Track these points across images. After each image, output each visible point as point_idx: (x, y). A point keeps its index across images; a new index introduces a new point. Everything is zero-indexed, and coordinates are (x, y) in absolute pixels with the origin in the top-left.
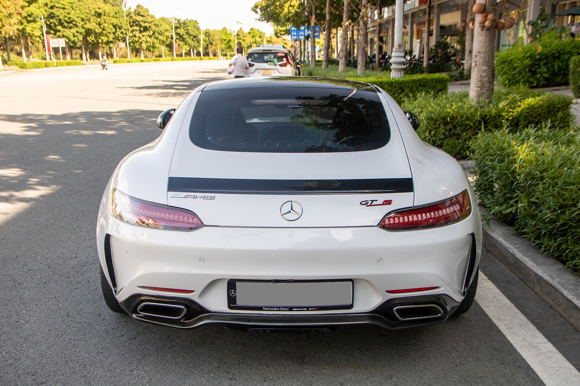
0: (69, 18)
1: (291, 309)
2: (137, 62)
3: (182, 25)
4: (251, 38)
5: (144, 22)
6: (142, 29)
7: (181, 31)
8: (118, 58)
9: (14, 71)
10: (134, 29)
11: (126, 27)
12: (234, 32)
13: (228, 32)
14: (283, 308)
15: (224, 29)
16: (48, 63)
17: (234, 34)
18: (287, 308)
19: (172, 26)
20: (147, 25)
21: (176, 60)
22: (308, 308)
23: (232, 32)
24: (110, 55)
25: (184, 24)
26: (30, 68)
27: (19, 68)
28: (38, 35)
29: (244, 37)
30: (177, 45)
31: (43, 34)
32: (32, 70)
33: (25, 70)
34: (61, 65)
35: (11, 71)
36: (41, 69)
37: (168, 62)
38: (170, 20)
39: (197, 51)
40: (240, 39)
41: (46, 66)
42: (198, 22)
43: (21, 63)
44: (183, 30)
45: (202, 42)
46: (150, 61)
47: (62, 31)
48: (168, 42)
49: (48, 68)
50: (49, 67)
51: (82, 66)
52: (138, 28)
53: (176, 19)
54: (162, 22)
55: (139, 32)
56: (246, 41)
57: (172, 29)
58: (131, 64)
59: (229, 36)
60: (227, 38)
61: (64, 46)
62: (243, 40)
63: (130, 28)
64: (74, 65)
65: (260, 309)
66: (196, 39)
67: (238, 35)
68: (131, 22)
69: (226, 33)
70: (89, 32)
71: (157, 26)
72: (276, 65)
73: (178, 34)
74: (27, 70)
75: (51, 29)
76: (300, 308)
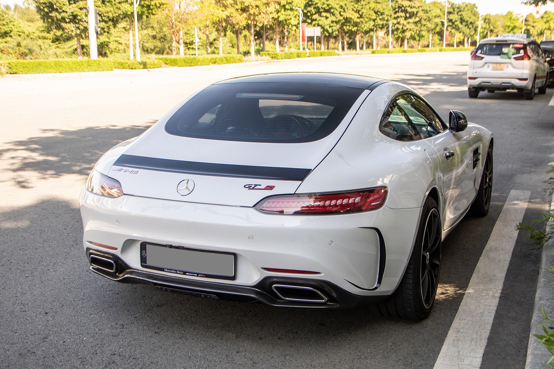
0: (328, 5)
1: (185, 273)
2: (398, 53)
3: (456, 9)
4: (544, 24)
5: (411, 8)
6: (408, 15)
7: (454, 17)
8: (379, 48)
9: (265, 61)
10: (399, 15)
11: (388, 13)
12: (522, 16)
13: (514, 17)
14: (179, 271)
15: (510, 13)
16: (300, 53)
17: (521, 20)
18: (182, 272)
19: (444, 11)
20: (415, 10)
21: (445, 50)
22: (198, 275)
23: (519, 16)
24: (369, 45)
25: (458, 8)
26: (282, 59)
27: (270, 59)
28: (294, 24)
29: (534, 22)
30: (448, 33)
31: (299, 23)
32: (283, 60)
33: (276, 60)
34: (314, 55)
35: (262, 62)
36: (292, 60)
37: (435, 53)
38: (443, 4)
39: (473, 40)
40: (529, 25)
41: (298, 57)
42: (476, 6)
43: (273, 53)
44: (457, 16)
45: (479, 30)
46: (415, 52)
47: (318, 19)
48: (438, 29)
49: (300, 59)
50: (301, 57)
51: (337, 57)
52: (403, 14)
53: (449, 3)
54: (432, 7)
55: (403, 18)
56: (536, 28)
57: (444, 14)
58: (391, 54)
59: (514, 22)
60: (511, 25)
61: (319, 35)
62: (533, 27)
63: (393, 14)
64: (328, 55)
65: (162, 270)
66: (473, 26)
67: (526, 20)
68: (397, 7)
69: (511, 18)
70: (347, 20)
71: (426, 12)
72: (510, 58)
73: (450, 21)
74: (278, 60)
75: (308, 18)
76: (192, 273)
